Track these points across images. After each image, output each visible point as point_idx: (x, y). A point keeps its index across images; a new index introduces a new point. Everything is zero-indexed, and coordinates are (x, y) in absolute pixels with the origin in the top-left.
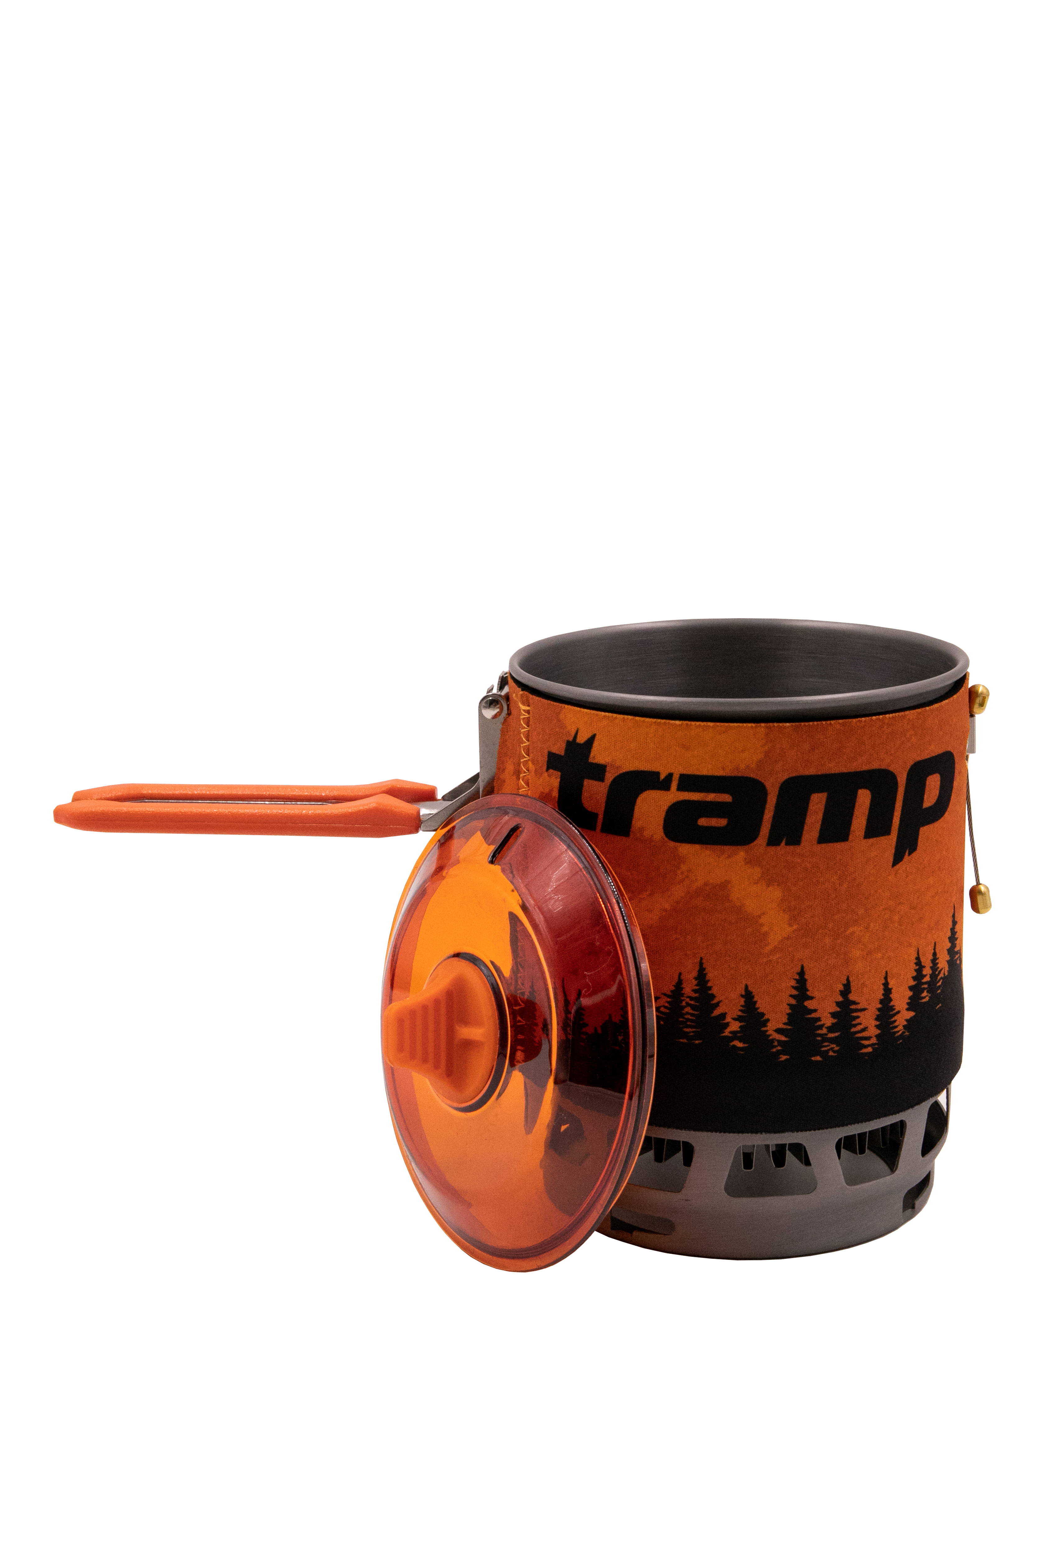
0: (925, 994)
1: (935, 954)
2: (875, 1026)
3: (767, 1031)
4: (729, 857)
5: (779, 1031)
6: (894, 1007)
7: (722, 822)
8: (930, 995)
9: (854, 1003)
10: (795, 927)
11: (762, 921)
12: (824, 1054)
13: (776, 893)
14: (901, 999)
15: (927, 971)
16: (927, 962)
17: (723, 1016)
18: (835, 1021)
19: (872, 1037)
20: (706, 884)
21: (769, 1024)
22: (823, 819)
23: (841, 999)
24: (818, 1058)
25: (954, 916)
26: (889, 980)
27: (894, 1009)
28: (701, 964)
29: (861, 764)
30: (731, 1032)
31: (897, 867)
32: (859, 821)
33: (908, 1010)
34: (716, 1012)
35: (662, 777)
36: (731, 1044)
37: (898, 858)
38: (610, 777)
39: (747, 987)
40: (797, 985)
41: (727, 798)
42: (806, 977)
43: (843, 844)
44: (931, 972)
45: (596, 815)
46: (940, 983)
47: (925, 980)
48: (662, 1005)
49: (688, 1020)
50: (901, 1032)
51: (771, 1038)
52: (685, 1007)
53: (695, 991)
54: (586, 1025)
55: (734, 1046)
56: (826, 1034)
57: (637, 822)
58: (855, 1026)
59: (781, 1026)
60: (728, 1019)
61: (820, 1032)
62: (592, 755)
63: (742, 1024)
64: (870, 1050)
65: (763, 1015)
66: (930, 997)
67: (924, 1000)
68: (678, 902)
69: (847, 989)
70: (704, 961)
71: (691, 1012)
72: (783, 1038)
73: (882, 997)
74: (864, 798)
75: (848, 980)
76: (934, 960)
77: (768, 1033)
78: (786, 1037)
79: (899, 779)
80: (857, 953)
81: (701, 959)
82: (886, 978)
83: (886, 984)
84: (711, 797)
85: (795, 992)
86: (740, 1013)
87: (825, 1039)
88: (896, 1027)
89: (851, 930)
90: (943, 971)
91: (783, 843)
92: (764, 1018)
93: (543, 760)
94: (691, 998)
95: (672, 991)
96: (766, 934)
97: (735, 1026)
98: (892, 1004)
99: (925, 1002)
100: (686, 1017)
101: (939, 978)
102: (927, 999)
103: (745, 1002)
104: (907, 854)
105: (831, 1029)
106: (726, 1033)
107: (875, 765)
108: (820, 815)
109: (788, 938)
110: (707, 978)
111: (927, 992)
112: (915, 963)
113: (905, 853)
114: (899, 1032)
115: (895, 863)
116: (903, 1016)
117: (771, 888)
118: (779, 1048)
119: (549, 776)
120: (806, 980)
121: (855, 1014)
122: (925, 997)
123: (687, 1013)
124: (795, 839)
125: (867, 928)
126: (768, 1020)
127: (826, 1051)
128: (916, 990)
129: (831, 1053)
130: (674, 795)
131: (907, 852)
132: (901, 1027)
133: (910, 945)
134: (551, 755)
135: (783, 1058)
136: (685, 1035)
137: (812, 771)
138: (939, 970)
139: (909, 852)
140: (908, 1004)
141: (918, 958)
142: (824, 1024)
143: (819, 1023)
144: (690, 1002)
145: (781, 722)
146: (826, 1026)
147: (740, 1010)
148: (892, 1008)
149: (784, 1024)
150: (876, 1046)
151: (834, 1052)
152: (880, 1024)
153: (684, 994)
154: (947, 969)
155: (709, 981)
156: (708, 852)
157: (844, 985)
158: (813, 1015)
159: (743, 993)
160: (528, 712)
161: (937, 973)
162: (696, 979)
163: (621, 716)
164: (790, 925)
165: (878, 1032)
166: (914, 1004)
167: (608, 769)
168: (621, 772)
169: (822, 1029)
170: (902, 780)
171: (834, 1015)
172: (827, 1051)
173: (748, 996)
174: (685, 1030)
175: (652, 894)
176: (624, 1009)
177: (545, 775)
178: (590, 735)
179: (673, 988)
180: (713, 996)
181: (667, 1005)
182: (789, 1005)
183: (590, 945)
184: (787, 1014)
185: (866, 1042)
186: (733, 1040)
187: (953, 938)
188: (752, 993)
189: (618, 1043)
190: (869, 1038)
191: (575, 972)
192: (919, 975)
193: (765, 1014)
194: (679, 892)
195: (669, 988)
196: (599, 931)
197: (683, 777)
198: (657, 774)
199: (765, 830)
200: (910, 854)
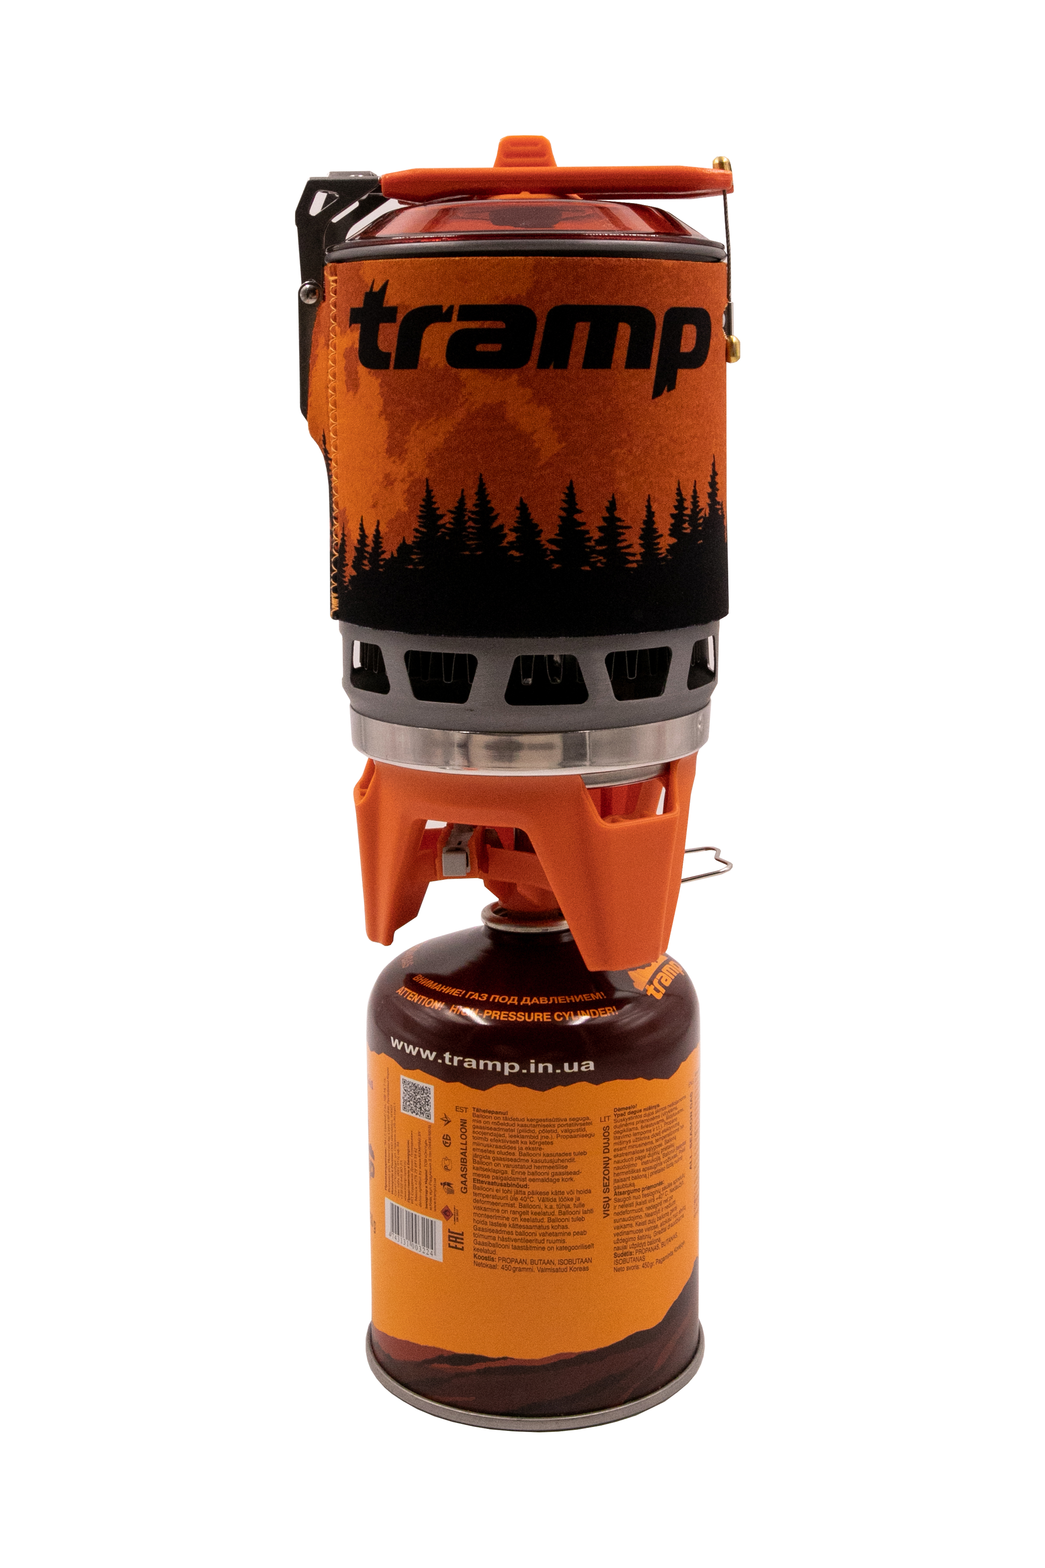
0: (686, 525)
1: (695, 491)
2: (640, 544)
3: (541, 541)
4: (504, 379)
5: (551, 541)
6: (657, 530)
7: (497, 347)
8: (691, 528)
9: (619, 520)
10: (564, 444)
11: (535, 437)
12: (593, 565)
13: (546, 412)
14: (663, 524)
15: (688, 505)
16: (688, 494)
17: (501, 527)
18: (602, 535)
19: (636, 554)
20: (484, 405)
21: (543, 536)
22: (588, 345)
23: (608, 515)
24: (588, 568)
25: (714, 465)
26: (652, 503)
27: (658, 532)
28: (481, 480)
29: (621, 300)
30: (508, 543)
31: (656, 400)
32: (621, 352)
33: (670, 535)
34: (495, 525)
35: (445, 309)
36: (509, 554)
37: (657, 393)
38: (400, 317)
39: (521, 500)
40: (567, 499)
41: (500, 325)
42: (575, 491)
43: (606, 370)
44: (692, 507)
45: (389, 354)
47: (685, 512)
48: (447, 521)
49: (471, 533)
50: (663, 555)
51: (544, 547)
52: (468, 521)
53: (475, 505)
54: (384, 552)
55: (511, 556)
56: (594, 547)
57: (424, 355)
58: (621, 541)
59: (553, 537)
60: (506, 531)
61: (588, 544)
62: (386, 299)
63: (519, 534)
64: (635, 565)
65: (537, 526)
66: (691, 530)
67: (686, 531)
68: (459, 424)
69: (612, 506)
70: (483, 477)
71: (473, 525)
72: (554, 548)
73: (646, 519)
74: (624, 331)
75: (613, 497)
76: (695, 497)
77: (541, 543)
78: (557, 547)
79: (657, 320)
80: (620, 473)
81: (481, 475)
82: (649, 501)
83: (649, 507)
84: (487, 324)
85: (565, 506)
86: (516, 525)
87: (593, 550)
88: (660, 549)
89: (615, 451)
90: (704, 512)
91: (552, 367)
92: (538, 529)
93: (346, 317)
94: (473, 513)
95: (456, 508)
96: (538, 450)
97: (511, 537)
98: (655, 526)
99: (688, 534)
100: (467, 530)
101: (700, 515)
102: (688, 531)
103: (520, 514)
105: (599, 542)
106: (504, 544)
107: (634, 303)
108: (584, 343)
109: (558, 455)
110: (486, 493)
111: (689, 524)
112: (677, 494)
113: (664, 389)
114: (661, 554)
115: (654, 397)
116: (666, 542)
117: (542, 408)
118: (552, 557)
119: (352, 331)
120: (575, 495)
121: (621, 531)
122: (686, 529)
123: (470, 527)
124: (562, 364)
125: (630, 451)
126: (541, 531)
127: (593, 562)
128: (678, 518)
129: (599, 565)
130: (455, 325)
131: (666, 388)
132: (663, 550)
133: (671, 475)
134: (353, 310)
135: (556, 566)
136: (468, 547)
137: (575, 302)
138: (700, 508)
139: (668, 388)
141: (679, 489)
142: (591, 538)
143: (587, 536)
144: (472, 516)
145: (547, 256)
146: (594, 538)
147: (517, 522)
148: (655, 531)
149: (556, 535)
150: (641, 563)
151: (602, 563)
152: (644, 544)
153: (466, 509)
154: (708, 511)
155: (488, 495)
156: (485, 376)
157: (609, 502)
158: (582, 528)
159: (519, 506)
160: (335, 281)
161: (698, 510)
162: (476, 494)
163: (409, 260)
164: (560, 442)
165: (643, 550)
166: (675, 531)
167: (399, 310)
168: (410, 310)
169: (590, 541)
170: (660, 321)
171: (601, 529)
172: (596, 562)
173: (523, 508)
174: (468, 543)
175: (437, 419)
176: (416, 530)
177: (349, 331)
178: (384, 282)
179: (457, 505)
180: (492, 509)
181: (452, 521)
182: (560, 517)
183: (387, 476)
184: (558, 526)
185: (631, 558)
186: (510, 551)
187: (713, 484)
188: (526, 505)
189: (411, 561)
190: (634, 555)
191: (374, 506)
192: (680, 506)
193: (538, 526)
194: (460, 414)
195: (452, 504)
196: (394, 462)
197: (463, 308)
198: (440, 308)
199: (535, 354)
200: (669, 390)
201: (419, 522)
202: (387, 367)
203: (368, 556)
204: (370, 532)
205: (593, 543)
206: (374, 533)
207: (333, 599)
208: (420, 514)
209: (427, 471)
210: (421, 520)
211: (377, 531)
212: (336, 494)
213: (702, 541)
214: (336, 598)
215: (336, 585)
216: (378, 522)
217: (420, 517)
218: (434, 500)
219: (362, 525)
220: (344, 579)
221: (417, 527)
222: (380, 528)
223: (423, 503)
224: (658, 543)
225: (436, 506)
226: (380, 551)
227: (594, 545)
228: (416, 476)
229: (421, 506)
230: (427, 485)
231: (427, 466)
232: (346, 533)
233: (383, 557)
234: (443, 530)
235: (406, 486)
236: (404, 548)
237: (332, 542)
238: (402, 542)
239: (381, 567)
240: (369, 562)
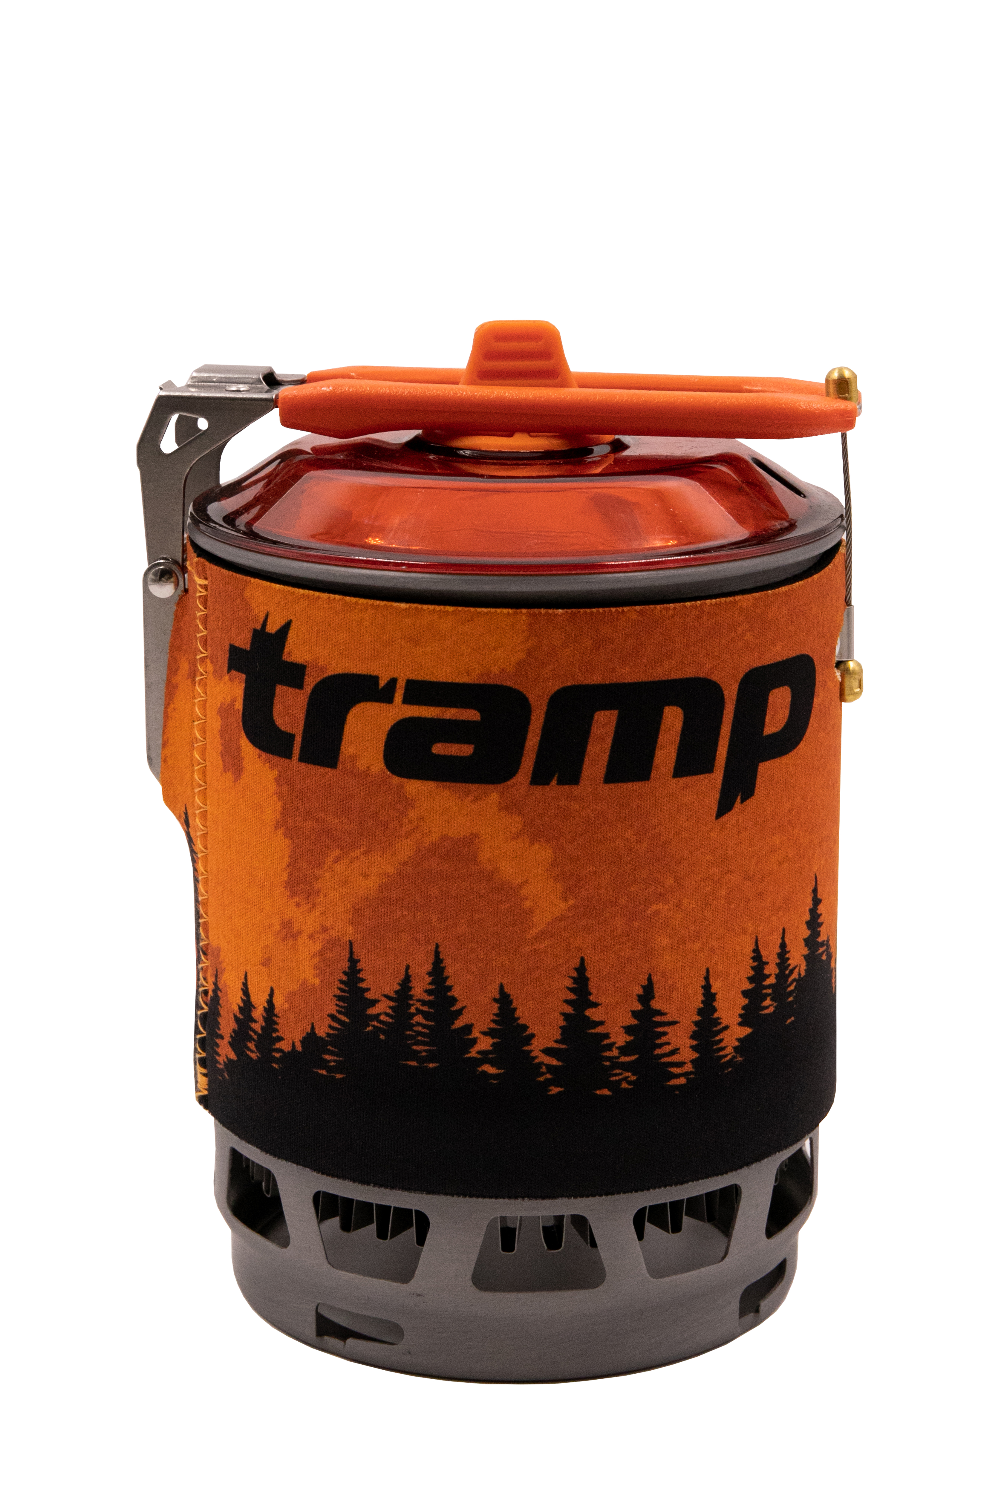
0: (768, 1002)
1: (783, 946)
2: (691, 1047)
3: (531, 1051)
4: (476, 799)
5: (548, 1051)
6: (719, 1021)
7: (466, 750)
8: (775, 1004)
9: (660, 1013)
10: (571, 902)
11: (524, 892)
12: (614, 1087)
13: (543, 853)
14: (730, 1009)
15: (771, 969)
16: (770, 955)
17: (468, 1028)
18: (630, 1038)
19: (685, 1063)
20: (444, 838)
21: (535, 1042)
22: (613, 746)
23: (639, 1007)
24: (606, 1092)
25: (815, 891)
26: (711, 981)
27: (720, 1023)
28: (437, 953)
29: (669, 670)
30: (479, 1053)
31: (723, 819)
32: (666, 752)
33: (740, 1024)
34: (459, 1024)
35: (382, 683)
36: (480, 1069)
37: (724, 807)
38: (310, 682)
39: (501, 987)
40: (575, 986)
41: (472, 715)
42: (588, 974)
43: (640, 784)
44: (777, 971)
45: (291, 737)
46: (792, 988)
47: (768, 982)
48: (382, 1011)
49: (419, 1033)
50: (729, 1057)
51: (536, 1061)
52: (414, 1015)
53: (429, 992)
54: (280, 1039)
55: (484, 1073)
56: (618, 1058)
57: (348, 748)
58: (661, 1046)
59: (551, 1044)
60: (475, 1034)
61: (608, 1054)
62: (286, 650)
63: (496, 1040)
64: (682, 1081)
65: (525, 1027)
66: (775, 1007)
67: (766, 1012)
68: (405, 864)
69: (648, 993)
70: (440, 949)
71: (424, 1022)
72: (554, 1062)
73: (701, 1006)
74: (673, 718)
75: (650, 980)
76: (783, 952)
77: (532, 1054)
78: (558, 1060)
79: (726, 693)
80: (663, 941)
81: (437, 946)
82: (707, 978)
83: (707, 987)
84: (450, 713)
85: (572, 996)
86: (493, 1025)
87: (615, 1064)
88: (723, 1049)
89: (654, 907)
90: (797, 970)
91: (554, 782)
92: (527, 1033)
93: (224, 658)
94: (424, 1003)
95: (397, 992)
96: (530, 912)
97: (485, 1044)
98: (716, 1015)
99: (769, 1014)
100: (415, 1028)
101: (790, 979)
102: (771, 1010)
103: (500, 1008)
104: (739, 799)
105: (624, 1050)
106: (473, 1053)
107: (690, 672)
108: (608, 743)
109: (562, 918)
110: (445, 974)
111: (772, 1000)
112: (752, 958)
113: (735, 800)
114: (726, 1056)
115: (720, 814)
116: (733, 1034)
117: (537, 846)
118: (549, 1076)
119: (231, 680)
120: (587, 979)
121: (660, 1029)
122: (767, 1007)
123: (419, 1024)
124: (572, 777)
125: (678, 905)
126: (533, 1036)
127: (616, 1081)
128: (754, 996)
129: (624, 1085)
130: (398, 710)
131: (739, 797)
132: (729, 1050)
133: (744, 931)
134: (234, 650)
135: (555, 1090)
136: (415, 1055)
137: (596, 679)
138: (790, 968)
139: (742, 797)
140: (741, 1016)
141: (756, 951)
142: (614, 1043)
143: (605, 1042)
144: (421, 1008)
145: (550, 608)
146: (617, 1045)
147: (494, 1021)
148: (717, 1022)
149: (556, 1041)
150: (692, 1076)
151: (629, 1083)
152: (698, 1045)
153: (413, 996)
154: (803, 967)
155: (447, 978)
156: (446, 793)
157: (643, 987)
158: (599, 1030)
159: (498, 996)
160: (205, 587)
161: (787, 972)
162: (430, 974)
163: (325, 595)
164: (565, 899)
165: (696, 1055)
166: (750, 1016)
167: (308, 671)
168: (325, 674)
169: (610, 1050)
170: (731, 693)
171: (628, 1030)
172: (619, 1082)
173: (504, 1000)
174: (414, 1047)
175: (366, 853)
176: (332, 1017)
177: (227, 678)
178: (283, 623)
179: (398, 988)
180: (454, 1000)
181: (389, 1011)
182: (563, 1014)
183: (287, 924)
184: (560, 1028)
185: (676, 1070)
186: (482, 1064)
187: (814, 923)
188: (509, 996)
189: (324, 1064)
190: (680, 1064)
191: (266, 963)
192: (758, 975)
193: (528, 1027)
194: (405, 849)
195: (392, 987)
196: (298, 905)
197: (411, 684)
198: (375, 679)
199: (528, 762)
200: (743, 801)
201: (337, 1005)
202: (288, 755)
203: (255, 1037)
204: (259, 1000)
205: (615, 1052)
206: (266, 1005)
207: (199, 1075)
208: (338, 992)
209: (350, 929)
210: (341, 1004)
211: (270, 1002)
212: (205, 916)
213: (793, 1018)
214: (205, 1075)
215: (204, 1055)
216: (272, 990)
217: (339, 998)
218: (361, 976)
219: (245, 984)
220: (217, 1058)
221: (335, 1013)
222: (275, 1001)
223: (345, 978)
224: (721, 1040)
225: (363, 985)
226: (274, 1035)
227: (617, 1055)
228: (333, 933)
229: (342, 982)
230: (351, 952)
231: (352, 922)
232: (220, 986)
233: (278, 1045)
234: (375, 1023)
235: (318, 946)
236: (311, 1039)
237: (198, 987)
238: (309, 1031)
239: (276, 1061)
240: (256, 1046)
